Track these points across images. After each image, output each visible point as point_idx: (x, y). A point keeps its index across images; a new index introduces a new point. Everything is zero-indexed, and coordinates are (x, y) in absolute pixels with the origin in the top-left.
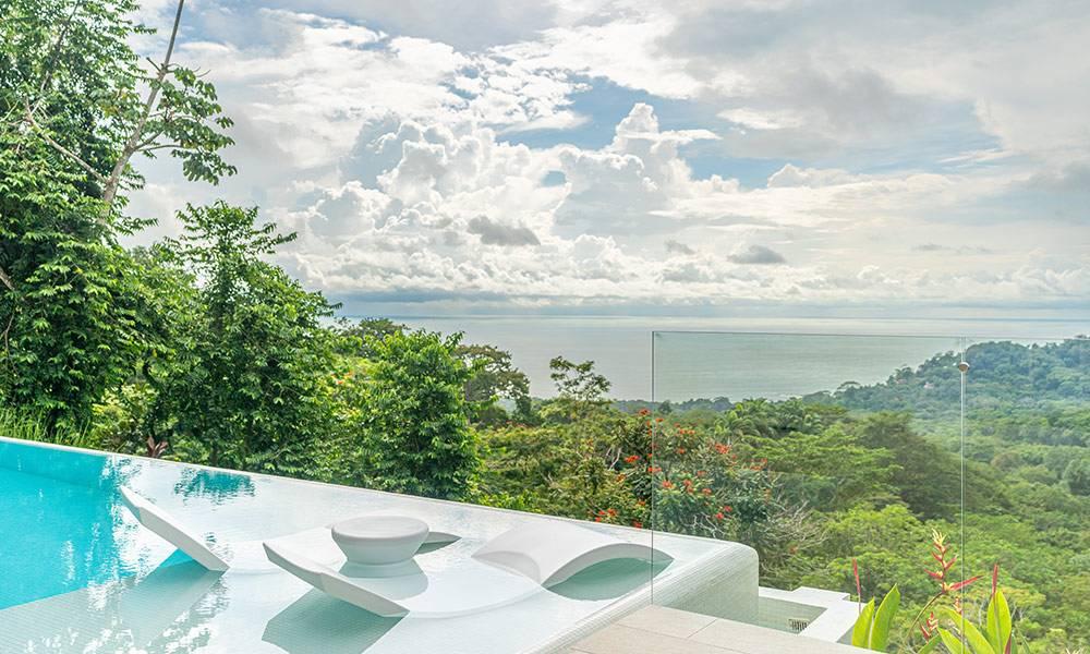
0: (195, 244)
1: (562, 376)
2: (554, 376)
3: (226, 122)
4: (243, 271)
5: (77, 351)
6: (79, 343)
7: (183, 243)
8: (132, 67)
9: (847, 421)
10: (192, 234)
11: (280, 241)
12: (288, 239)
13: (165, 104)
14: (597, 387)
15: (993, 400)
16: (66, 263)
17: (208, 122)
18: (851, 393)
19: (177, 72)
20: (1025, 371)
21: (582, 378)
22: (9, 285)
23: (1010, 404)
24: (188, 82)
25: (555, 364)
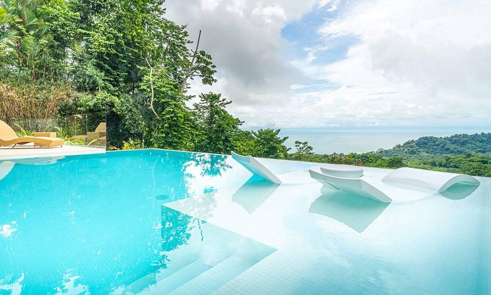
0: (203, 105)
1: (298, 146)
2: (296, 146)
3: (214, 67)
4: (217, 113)
5: (175, 133)
6: (175, 131)
7: (200, 105)
8: (187, 53)
9: (383, 160)
10: (203, 102)
11: (227, 103)
12: (229, 103)
13: (198, 62)
14: (309, 149)
15: (427, 154)
16: (172, 108)
17: (209, 66)
18: (381, 152)
19: (200, 52)
20: (438, 145)
21: (304, 147)
22: (156, 115)
23: (433, 155)
24: (203, 55)
25: (296, 142)
